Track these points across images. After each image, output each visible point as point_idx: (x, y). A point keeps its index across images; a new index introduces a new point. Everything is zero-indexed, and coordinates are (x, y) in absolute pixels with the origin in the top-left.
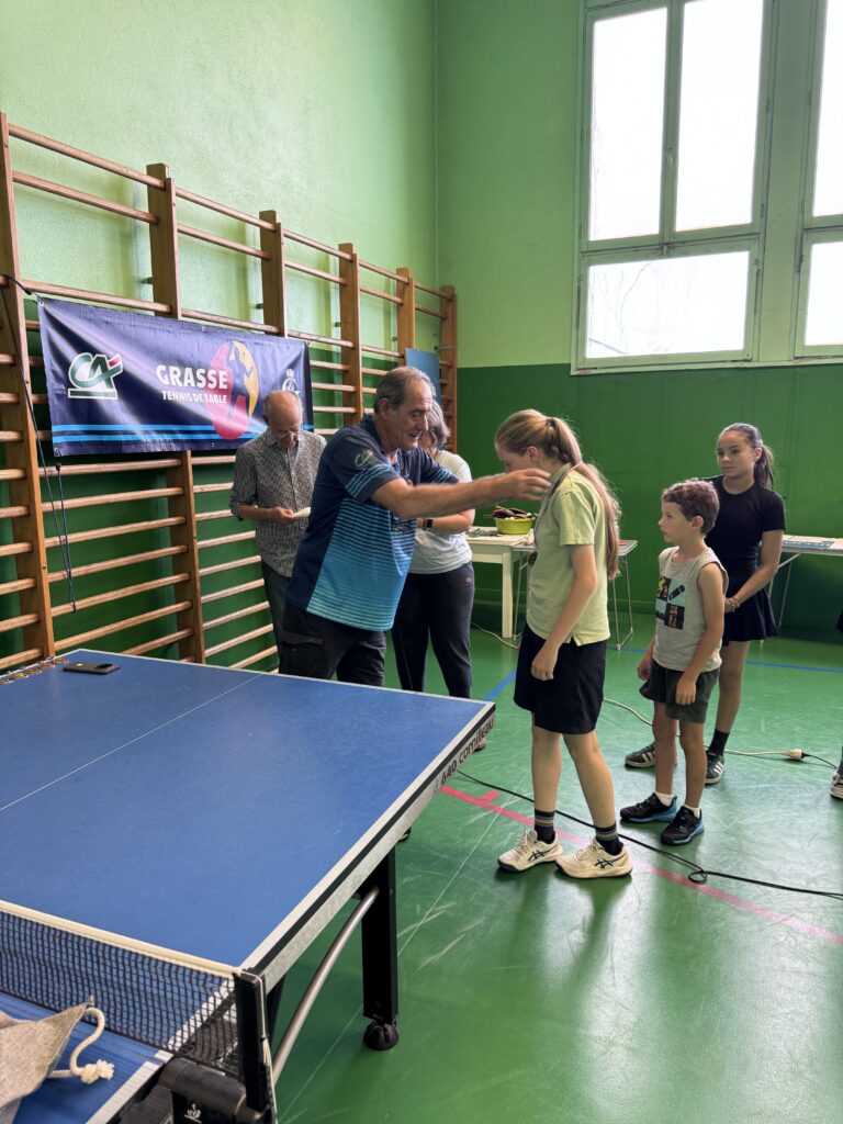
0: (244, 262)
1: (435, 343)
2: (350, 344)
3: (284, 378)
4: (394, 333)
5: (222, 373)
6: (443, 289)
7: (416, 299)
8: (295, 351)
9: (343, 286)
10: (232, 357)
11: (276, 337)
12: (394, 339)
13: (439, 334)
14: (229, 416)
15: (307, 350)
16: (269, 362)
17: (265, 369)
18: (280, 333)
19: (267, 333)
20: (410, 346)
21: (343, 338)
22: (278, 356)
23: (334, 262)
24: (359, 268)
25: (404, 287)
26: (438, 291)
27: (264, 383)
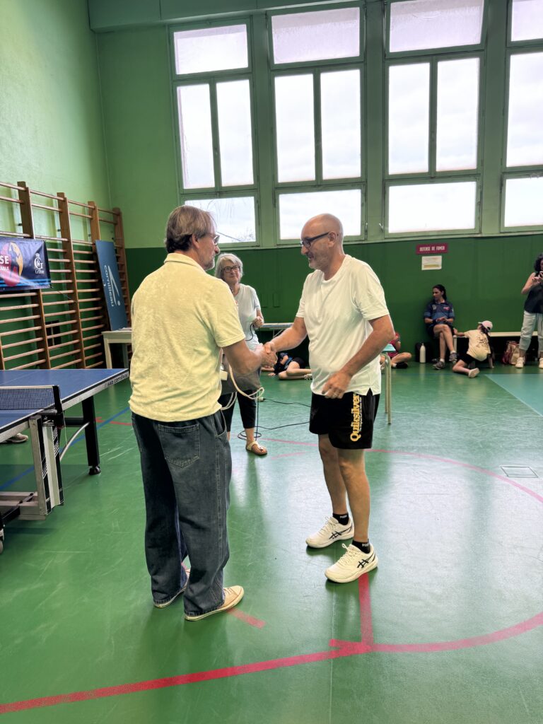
0: (11, 205)
1: (112, 236)
2: (66, 240)
3: (35, 257)
4: (89, 232)
5: (6, 257)
6: (114, 209)
7: (99, 216)
8: (39, 245)
9: (60, 213)
10: (10, 250)
11: (30, 240)
12: (89, 235)
13: (114, 231)
14: (11, 276)
15: (45, 243)
16: (28, 251)
17: (26, 254)
18: (31, 237)
19: (25, 237)
20: (98, 239)
21: (63, 237)
22: (31, 248)
23: (55, 203)
24: (68, 204)
25: (92, 211)
26: (111, 211)
27: (26, 260)
